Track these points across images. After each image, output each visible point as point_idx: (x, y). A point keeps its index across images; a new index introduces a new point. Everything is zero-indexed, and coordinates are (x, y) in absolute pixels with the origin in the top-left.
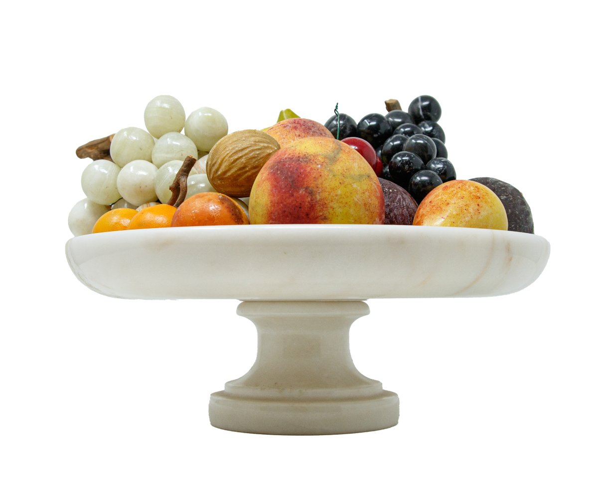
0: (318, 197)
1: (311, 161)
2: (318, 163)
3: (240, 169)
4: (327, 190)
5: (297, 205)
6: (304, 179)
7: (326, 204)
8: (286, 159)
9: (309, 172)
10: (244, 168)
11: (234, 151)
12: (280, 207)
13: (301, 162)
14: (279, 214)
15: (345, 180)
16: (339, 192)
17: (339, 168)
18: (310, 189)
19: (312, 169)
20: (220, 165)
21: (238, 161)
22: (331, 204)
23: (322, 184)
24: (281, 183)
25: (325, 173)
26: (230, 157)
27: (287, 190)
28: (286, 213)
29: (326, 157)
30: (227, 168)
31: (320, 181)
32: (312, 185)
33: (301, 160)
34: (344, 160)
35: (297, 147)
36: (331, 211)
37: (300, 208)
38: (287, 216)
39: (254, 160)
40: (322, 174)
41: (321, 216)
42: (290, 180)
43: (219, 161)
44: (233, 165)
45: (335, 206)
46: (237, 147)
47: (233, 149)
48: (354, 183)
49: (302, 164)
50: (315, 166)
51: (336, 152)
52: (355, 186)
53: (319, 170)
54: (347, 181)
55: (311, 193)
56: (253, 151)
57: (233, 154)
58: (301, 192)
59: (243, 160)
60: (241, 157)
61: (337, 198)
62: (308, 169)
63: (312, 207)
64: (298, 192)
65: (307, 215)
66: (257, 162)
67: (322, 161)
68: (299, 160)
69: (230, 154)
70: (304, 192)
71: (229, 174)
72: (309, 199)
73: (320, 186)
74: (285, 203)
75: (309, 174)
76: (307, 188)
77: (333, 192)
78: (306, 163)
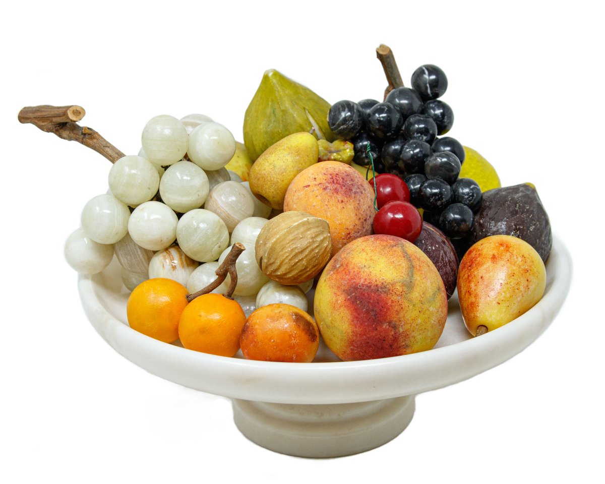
0: (401, 330)
1: (391, 292)
2: (398, 293)
3: (301, 271)
4: (409, 322)
5: (380, 338)
6: (386, 313)
7: (408, 335)
8: (363, 285)
9: (391, 306)
10: (305, 269)
11: (294, 253)
12: (363, 338)
13: (381, 292)
14: (361, 343)
15: (423, 307)
16: (419, 321)
17: (417, 295)
18: (393, 323)
19: (392, 302)
20: (279, 267)
21: (299, 264)
22: (413, 334)
23: (404, 317)
24: (362, 315)
25: (405, 304)
26: (290, 260)
27: (370, 324)
28: (369, 344)
29: (403, 285)
30: (287, 271)
31: (401, 315)
32: (395, 319)
33: (380, 290)
34: (419, 283)
35: (371, 269)
36: (412, 339)
37: (384, 340)
38: (370, 347)
39: (314, 260)
40: (403, 306)
41: (404, 345)
42: (372, 313)
43: (278, 262)
44: (295, 267)
45: (416, 335)
46: (296, 248)
47: (292, 250)
48: (430, 306)
49: (382, 295)
50: (395, 298)
51: (410, 274)
52: (431, 309)
53: (400, 302)
54: (425, 307)
55: (395, 327)
56: (313, 250)
57: (293, 257)
58: (384, 327)
59: (304, 262)
60: (302, 259)
61: (417, 327)
62: (390, 302)
63: (396, 339)
64: (382, 326)
65: (391, 346)
66: (317, 261)
67: (401, 290)
68: (378, 290)
69: (290, 257)
70: (387, 327)
71: (289, 275)
72: (393, 333)
73: (402, 319)
74: (368, 336)
75: (391, 308)
76: (390, 323)
77: (414, 322)
78: (385, 295)
